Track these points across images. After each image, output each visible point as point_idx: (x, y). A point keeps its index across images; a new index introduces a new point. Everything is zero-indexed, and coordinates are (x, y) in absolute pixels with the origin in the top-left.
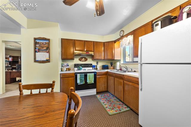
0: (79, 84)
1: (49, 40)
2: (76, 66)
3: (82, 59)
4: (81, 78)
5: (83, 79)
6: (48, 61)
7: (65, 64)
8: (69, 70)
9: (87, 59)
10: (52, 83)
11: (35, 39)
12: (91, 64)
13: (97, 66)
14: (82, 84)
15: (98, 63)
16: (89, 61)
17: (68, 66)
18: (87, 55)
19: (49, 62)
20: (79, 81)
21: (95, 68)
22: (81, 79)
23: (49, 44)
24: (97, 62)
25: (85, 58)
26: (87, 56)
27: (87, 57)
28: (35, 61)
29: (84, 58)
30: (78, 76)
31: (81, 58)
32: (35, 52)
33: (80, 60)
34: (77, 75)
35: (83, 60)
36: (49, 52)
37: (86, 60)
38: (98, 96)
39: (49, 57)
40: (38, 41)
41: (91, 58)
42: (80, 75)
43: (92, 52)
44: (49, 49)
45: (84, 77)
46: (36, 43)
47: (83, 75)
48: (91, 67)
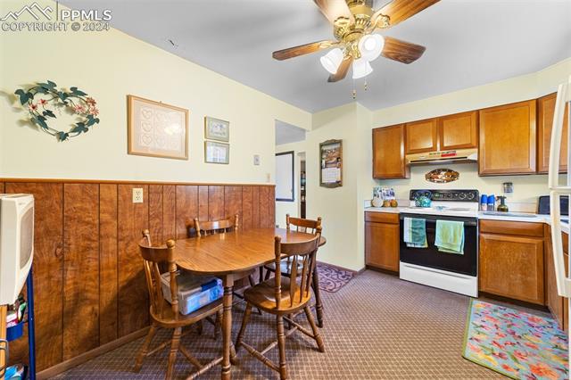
0: (409, 245)
1: (340, 142)
2: (415, 194)
3: (439, 173)
4: (416, 229)
5: (423, 233)
6: (338, 184)
7: (385, 188)
8: (391, 206)
9: (458, 174)
10: (316, 220)
11: (321, 145)
12: (475, 192)
13: (502, 199)
14: (419, 246)
15: (515, 187)
16: (467, 180)
17: (393, 194)
18: (454, 162)
19: (341, 186)
20: (408, 238)
21: (497, 204)
22: (416, 233)
23: (340, 150)
24: (509, 184)
25: (450, 171)
26: (456, 165)
27: (454, 168)
28: (322, 184)
29: (444, 170)
30: (408, 222)
31: (433, 172)
32: (321, 168)
33: (430, 178)
34: (403, 221)
35: (439, 176)
36: (340, 166)
37: (453, 176)
38: (479, 305)
39: (341, 176)
40: (324, 148)
41: (474, 171)
42: (413, 221)
43: (473, 147)
44: (342, 161)
45: (424, 227)
46: (322, 152)
47: (421, 222)
48: (474, 200)
